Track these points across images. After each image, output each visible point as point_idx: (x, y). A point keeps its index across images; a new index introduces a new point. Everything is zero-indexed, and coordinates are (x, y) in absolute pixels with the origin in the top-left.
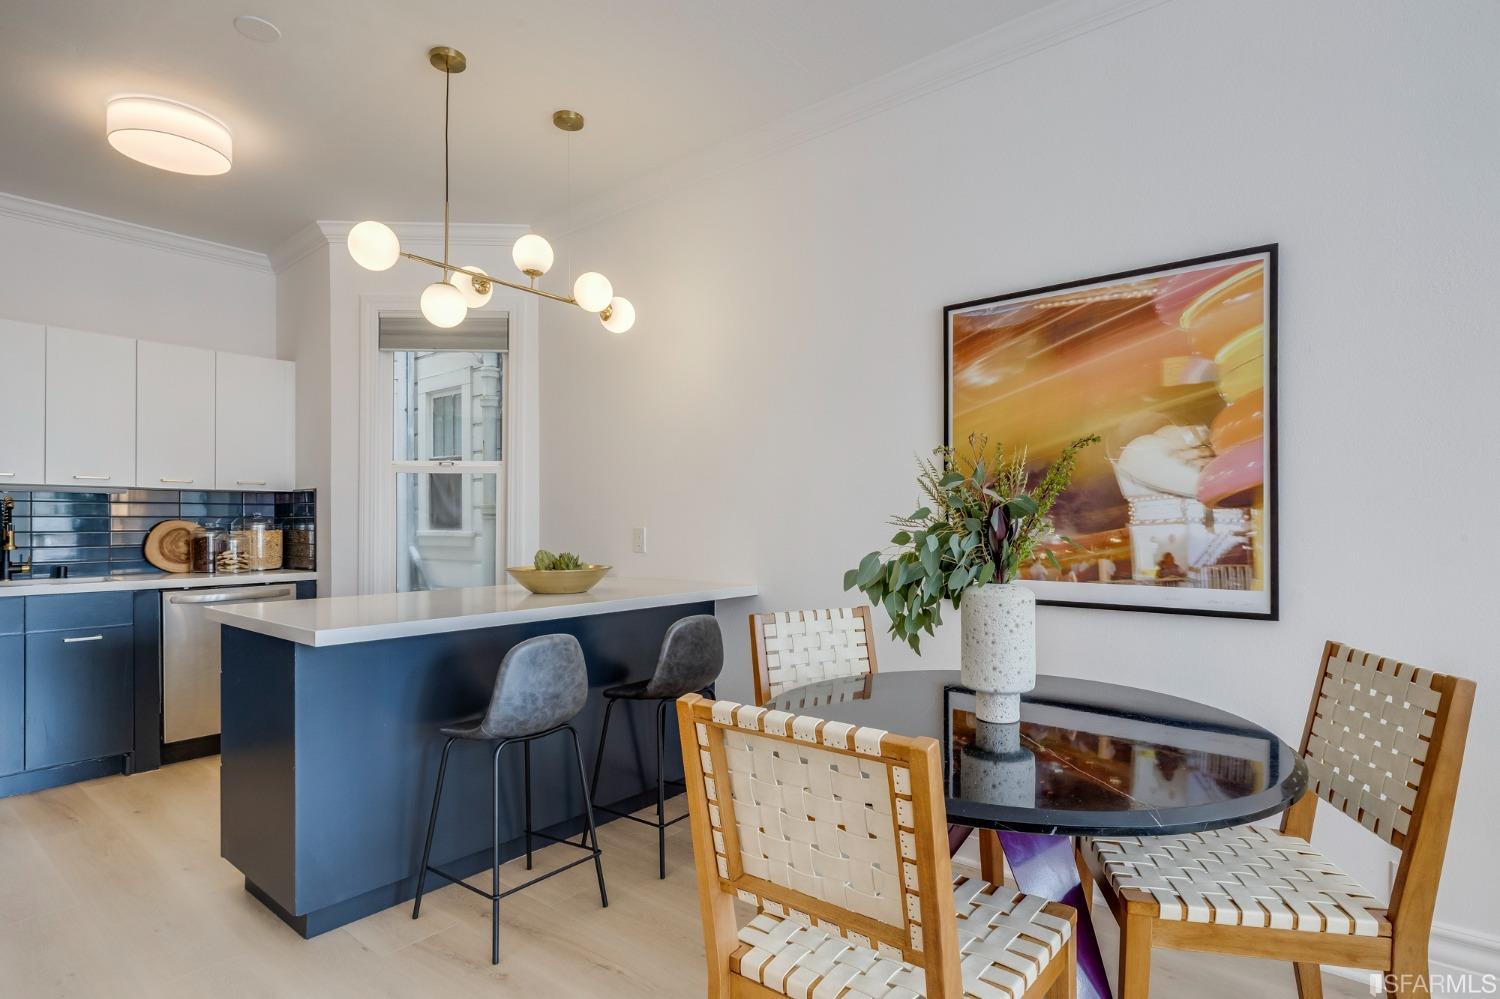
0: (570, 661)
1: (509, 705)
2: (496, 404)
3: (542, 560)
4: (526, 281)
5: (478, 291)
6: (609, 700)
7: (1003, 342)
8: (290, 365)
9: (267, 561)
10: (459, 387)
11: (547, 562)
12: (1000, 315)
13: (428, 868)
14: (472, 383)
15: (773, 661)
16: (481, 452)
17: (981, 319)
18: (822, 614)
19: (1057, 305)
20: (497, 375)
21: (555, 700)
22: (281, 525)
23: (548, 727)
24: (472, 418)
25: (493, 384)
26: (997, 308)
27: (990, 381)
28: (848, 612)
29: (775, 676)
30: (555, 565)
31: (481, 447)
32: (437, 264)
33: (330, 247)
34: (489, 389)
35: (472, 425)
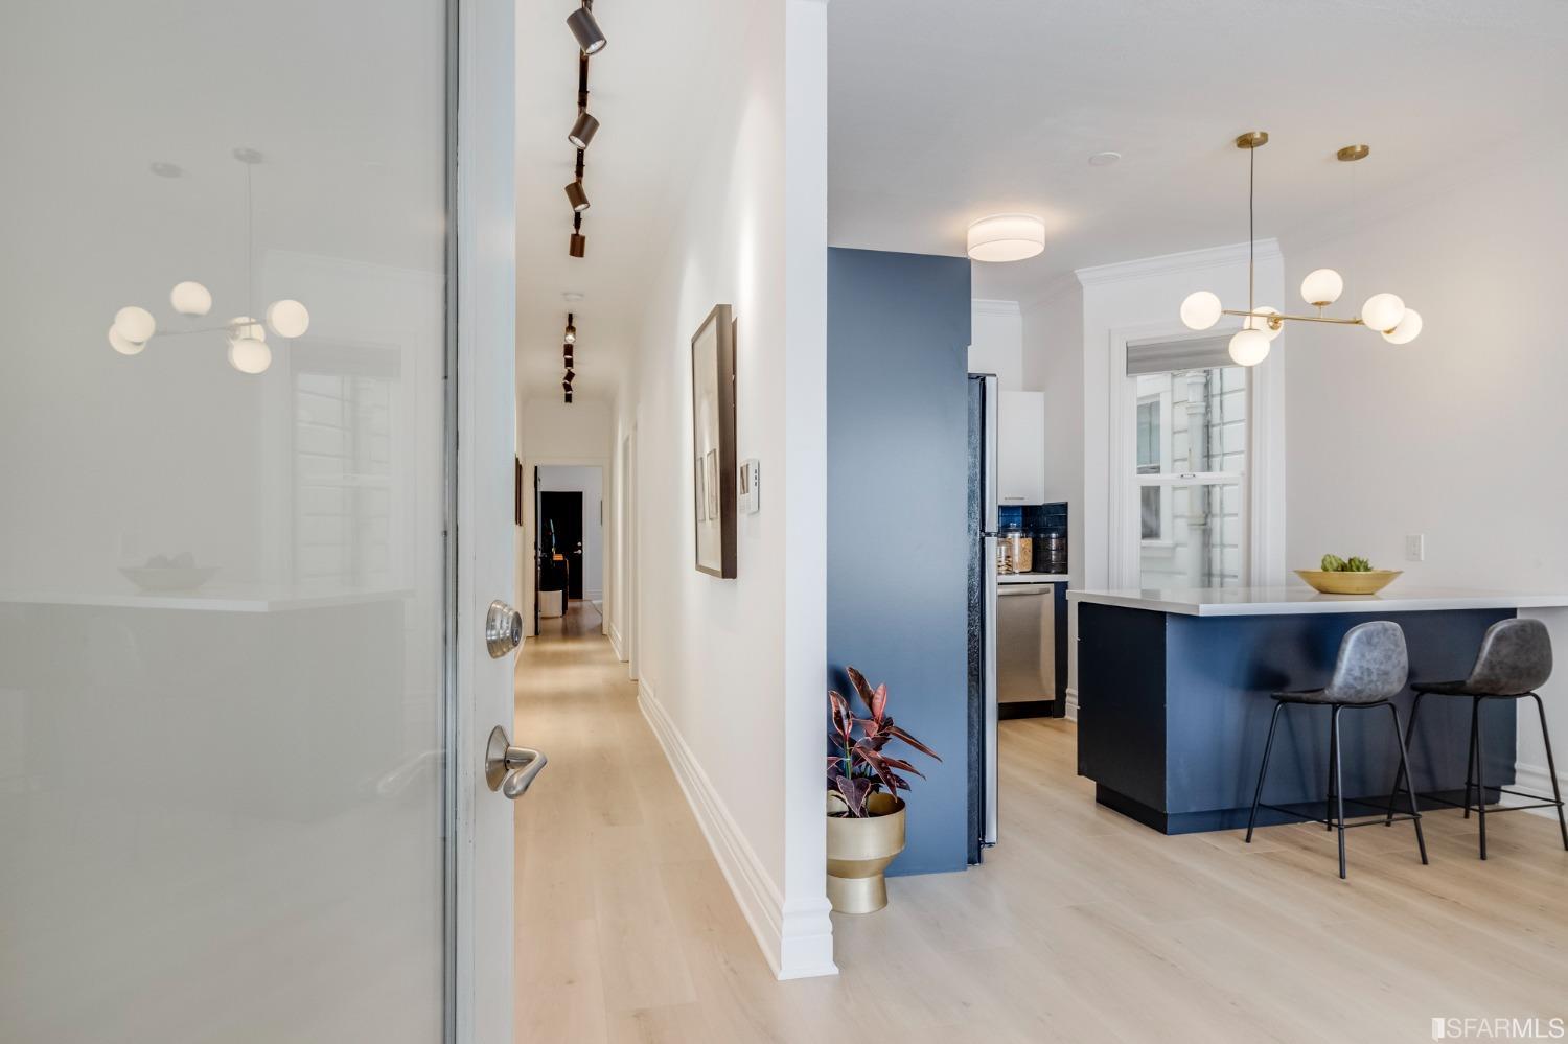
0: (1397, 645)
1: (1350, 675)
2: (1203, 410)
3: (1331, 563)
5: (1272, 328)
6: (1416, 693)
8: (1039, 396)
9: (1022, 564)
10: (1158, 395)
11: (1335, 565)
13: (1259, 804)
14: (1172, 390)
16: (1184, 460)
20: (1204, 381)
21: (1385, 677)
22: (1031, 534)
23: (1376, 699)
24: (1173, 426)
25: (1200, 390)
30: (1344, 568)
31: (1187, 455)
32: (1245, 314)
33: (1084, 290)
34: (1196, 396)
35: (1174, 433)
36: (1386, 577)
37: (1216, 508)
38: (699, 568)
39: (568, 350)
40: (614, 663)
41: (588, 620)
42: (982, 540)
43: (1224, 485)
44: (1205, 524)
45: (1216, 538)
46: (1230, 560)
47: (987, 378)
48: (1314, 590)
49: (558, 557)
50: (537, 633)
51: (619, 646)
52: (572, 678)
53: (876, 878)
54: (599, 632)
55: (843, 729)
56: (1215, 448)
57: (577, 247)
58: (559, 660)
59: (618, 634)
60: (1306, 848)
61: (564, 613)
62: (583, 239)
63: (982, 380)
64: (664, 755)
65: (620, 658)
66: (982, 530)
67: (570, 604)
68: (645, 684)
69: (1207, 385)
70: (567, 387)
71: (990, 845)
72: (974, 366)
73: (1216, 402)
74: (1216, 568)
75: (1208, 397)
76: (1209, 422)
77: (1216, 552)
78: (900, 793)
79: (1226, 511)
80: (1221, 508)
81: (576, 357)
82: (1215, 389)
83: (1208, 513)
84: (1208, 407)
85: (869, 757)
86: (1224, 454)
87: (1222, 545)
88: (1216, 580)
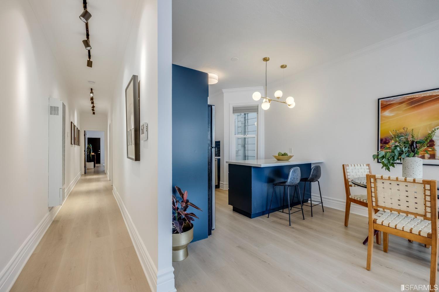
0: (299, 172)
1: (291, 179)
3: (280, 154)
4: (277, 99)
5: (270, 102)
6: (302, 181)
7: (395, 106)
12: (395, 100)
13: (270, 209)
15: (348, 174)
17: (389, 101)
18: (359, 165)
19: (412, 97)
20: (244, 117)
25: (244, 118)
26: (394, 98)
27: (392, 115)
28: (365, 165)
29: (349, 177)
30: (283, 155)
31: (241, 132)
32: (264, 98)
33: (224, 94)
34: (243, 120)
35: (238, 127)
36: (291, 157)
37: (246, 143)
38: (128, 157)
39: (92, 99)
40: (107, 181)
41: (101, 169)
42: (211, 149)
43: (248, 138)
44: (244, 146)
45: (246, 149)
46: (249, 153)
47: (212, 106)
48: (276, 160)
49: (93, 154)
50: (85, 173)
51: (109, 176)
52: (93, 186)
53: (185, 249)
54: (104, 172)
55: (175, 206)
56: (247, 130)
57: (90, 64)
58: (90, 181)
59: (108, 173)
60: (280, 218)
61: (94, 167)
62: (92, 62)
63: (211, 107)
64: (119, 208)
65: (109, 179)
66: (211, 147)
67: (96, 165)
68: (114, 187)
69: (245, 118)
70: (93, 110)
71: (213, 230)
72: (209, 103)
73: (246, 121)
74: (247, 155)
75: (245, 120)
76: (245, 125)
77: (246, 152)
78: (191, 222)
79: (249, 143)
80: (248, 143)
81: (94, 100)
82: (246, 118)
83: (245, 144)
84: (245, 122)
85: (183, 214)
86: (248, 132)
87: (248, 150)
88: (247, 157)
